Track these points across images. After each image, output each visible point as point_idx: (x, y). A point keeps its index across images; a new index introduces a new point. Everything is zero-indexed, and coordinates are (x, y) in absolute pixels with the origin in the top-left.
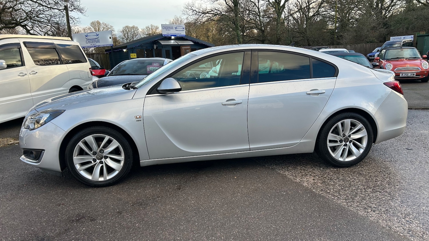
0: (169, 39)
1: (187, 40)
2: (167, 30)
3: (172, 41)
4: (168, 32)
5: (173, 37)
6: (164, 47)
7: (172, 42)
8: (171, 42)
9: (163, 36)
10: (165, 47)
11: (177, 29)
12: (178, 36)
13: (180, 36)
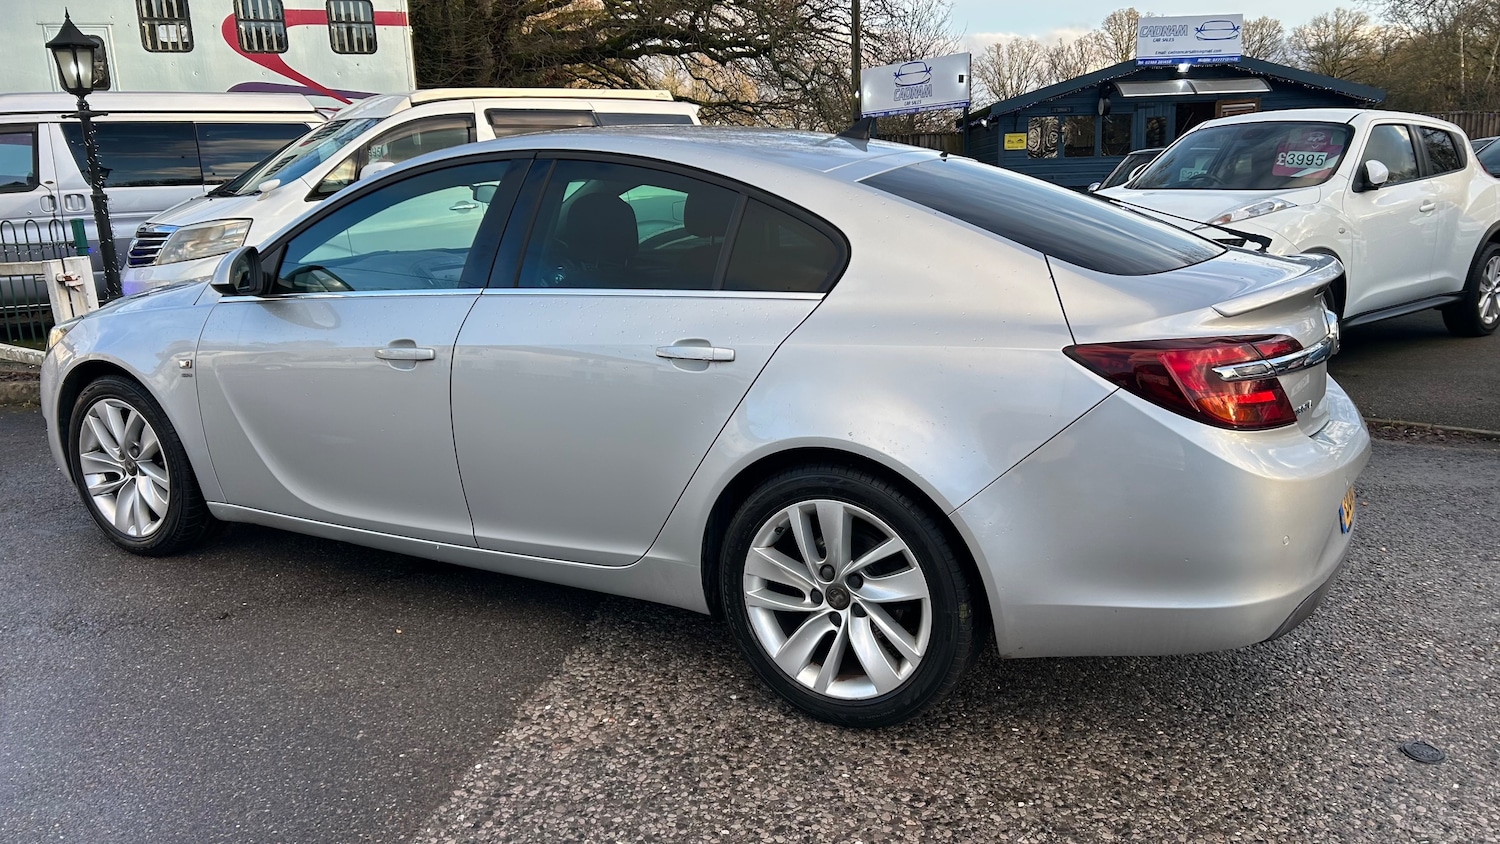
0: (1169, 73)
1: (1244, 75)
2: (1158, 40)
3: (1181, 83)
4: (1161, 46)
5: (1183, 68)
6: (1142, 107)
7: (1181, 87)
8: (1175, 85)
9: (1140, 62)
10: (1146, 107)
11: (1206, 35)
12: (1205, 60)
13: (1214, 60)
